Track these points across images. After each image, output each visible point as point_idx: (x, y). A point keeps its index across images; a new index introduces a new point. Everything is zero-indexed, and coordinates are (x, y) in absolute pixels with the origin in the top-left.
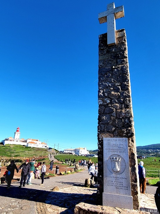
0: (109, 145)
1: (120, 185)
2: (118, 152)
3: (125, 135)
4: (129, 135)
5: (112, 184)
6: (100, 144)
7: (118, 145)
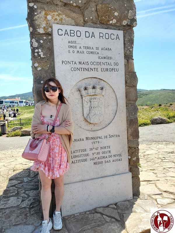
0: (71, 49)
1: (104, 155)
2: (99, 70)
3: (114, 21)
4: (125, 23)
5: (85, 158)
6: (40, 46)
7: (97, 49)
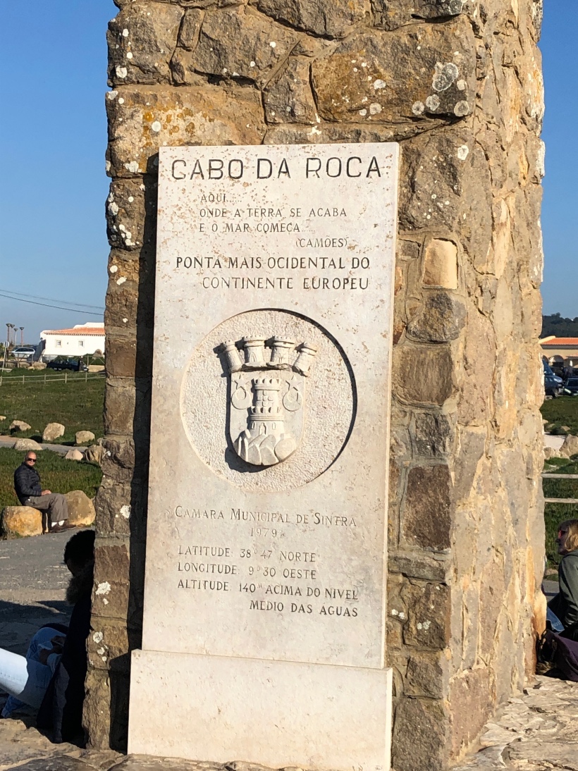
0: (208, 221)
1: (288, 582)
2: (297, 284)
3: (376, 108)
4: (418, 108)
5: (221, 578)
6: (126, 213)
7: (295, 213)
